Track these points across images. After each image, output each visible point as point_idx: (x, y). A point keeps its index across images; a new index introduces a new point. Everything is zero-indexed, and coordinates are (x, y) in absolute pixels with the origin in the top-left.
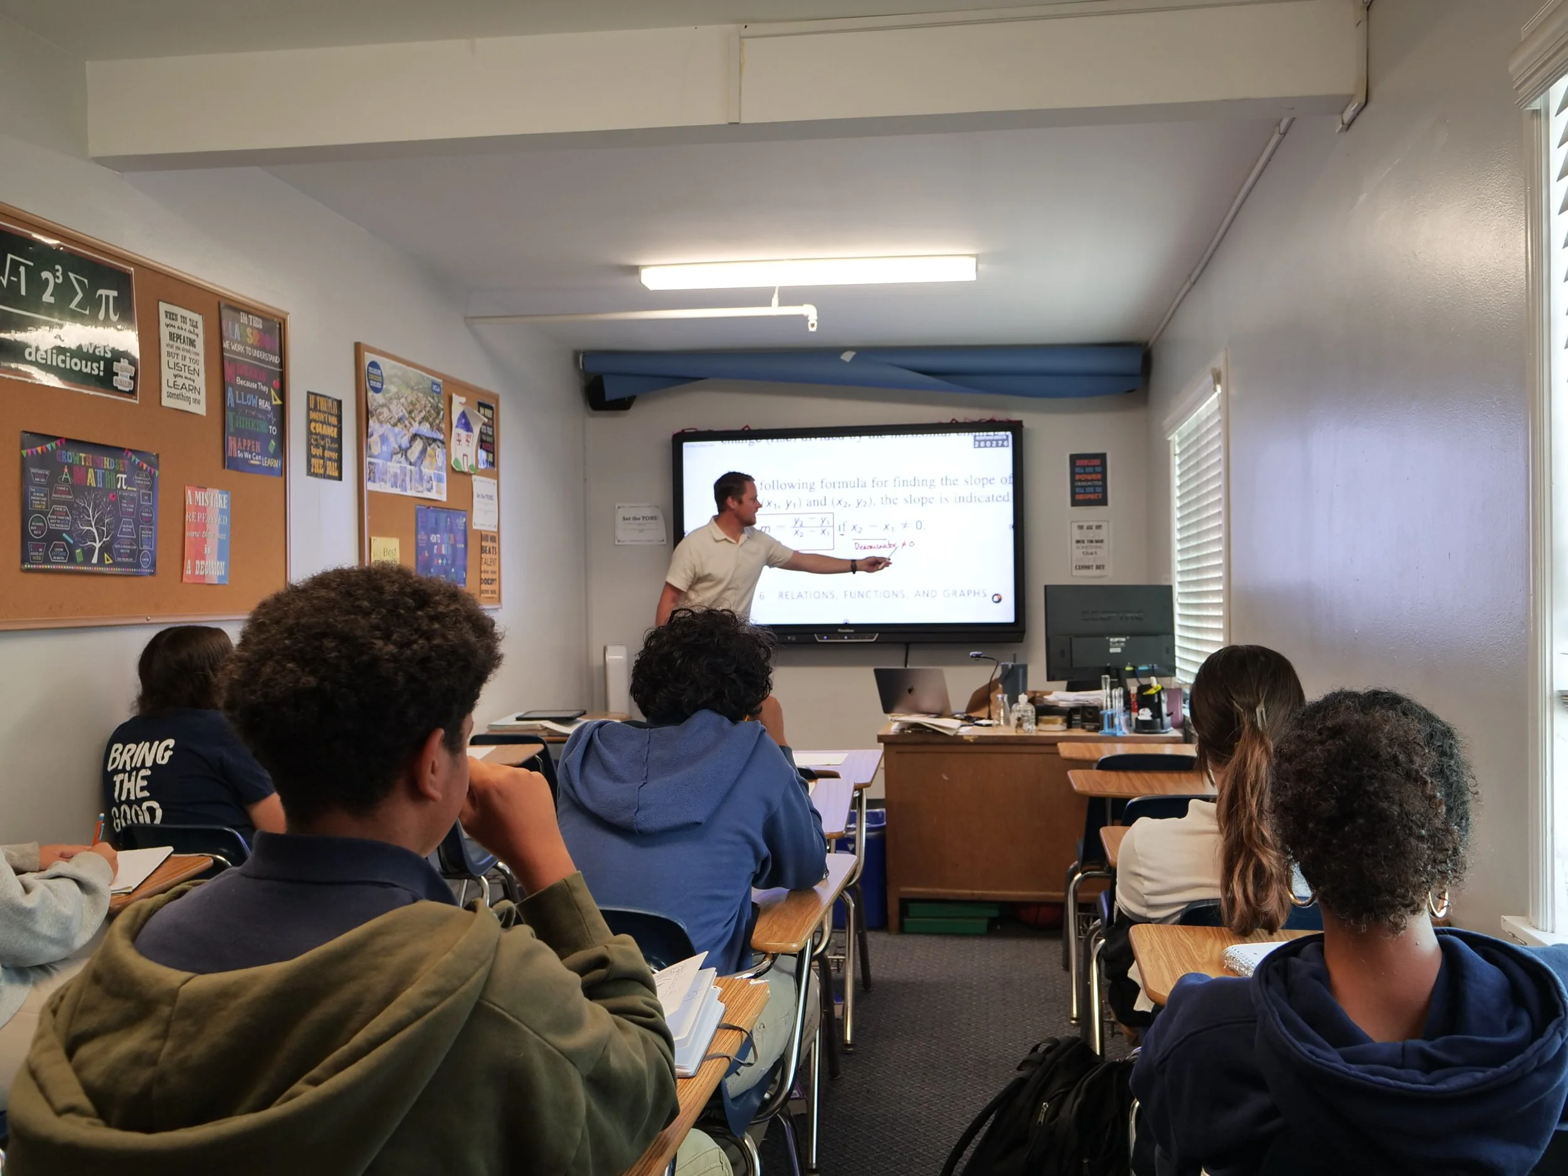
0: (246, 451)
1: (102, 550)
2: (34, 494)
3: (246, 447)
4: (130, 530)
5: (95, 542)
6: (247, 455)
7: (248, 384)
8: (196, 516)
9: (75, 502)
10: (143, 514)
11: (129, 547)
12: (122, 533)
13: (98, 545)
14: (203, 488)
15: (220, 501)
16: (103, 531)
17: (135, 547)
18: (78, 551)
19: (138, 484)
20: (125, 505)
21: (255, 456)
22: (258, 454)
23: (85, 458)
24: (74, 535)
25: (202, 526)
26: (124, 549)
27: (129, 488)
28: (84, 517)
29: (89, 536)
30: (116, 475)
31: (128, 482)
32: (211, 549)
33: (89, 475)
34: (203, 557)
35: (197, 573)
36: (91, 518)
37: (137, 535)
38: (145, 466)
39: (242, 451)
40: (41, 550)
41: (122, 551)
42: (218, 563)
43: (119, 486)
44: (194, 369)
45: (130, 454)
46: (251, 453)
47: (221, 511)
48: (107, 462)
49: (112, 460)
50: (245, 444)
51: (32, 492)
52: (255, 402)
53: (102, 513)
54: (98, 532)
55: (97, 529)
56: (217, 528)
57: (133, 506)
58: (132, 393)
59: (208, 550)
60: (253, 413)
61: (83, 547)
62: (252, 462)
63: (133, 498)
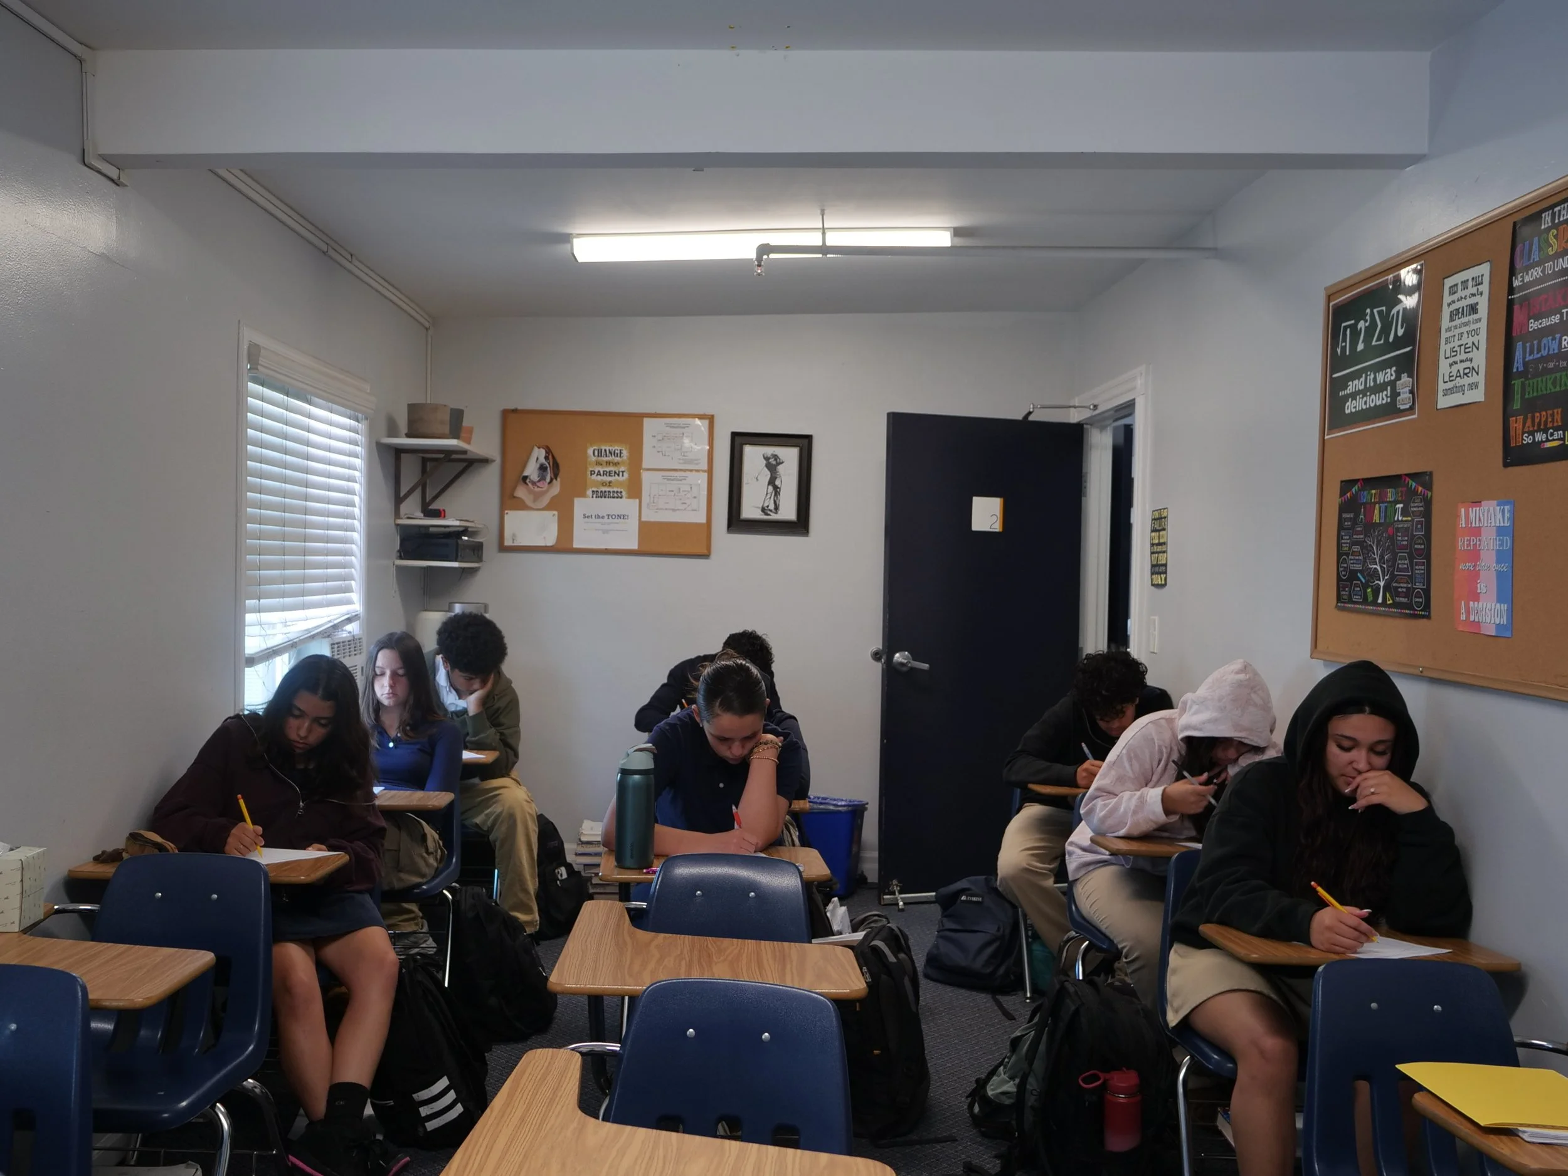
0: (1539, 430)
1: (1387, 588)
2: (1344, 538)
3: (1539, 424)
4: (1406, 566)
5: (1380, 580)
6: (1539, 437)
7: (1546, 322)
8: (1469, 541)
9: (1365, 541)
10: (1416, 546)
11: (1405, 585)
12: (1399, 570)
13: (1382, 584)
14: (1477, 503)
15: (1499, 516)
16: (1384, 568)
17: (1409, 586)
18: (1369, 590)
19: (1413, 512)
20: (1400, 538)
21: (1552, 435)
22: (1557, 429)
23: (1375, 494)
24: (1365, 574)
25: (1475, 555)
26: (1402, 587)
27: (1405, 519)
28: (1371, 555)
29: (1374, 575)
30: (1395, 506)
31: (1405, 512)
32: (1487, 584)
33: (1376, 511)
34: (1476, 597)
35: (1472, 618)
36: (1376, 556)
37: (1412, 572)
38: (1420, 489)
39: (1532, 433)
40: (1347, 589)
41: (1400, 590)
42: (1498, 605)
43: (1396, 519)
44: (1473, 343)
45: (1407, 479)
46: (1545, 431)
47: (1500, 530)
48: (1391, 494)
49: (1394, 490)
50: (1537, 420)
51: (1342, 536)
52: (1554, 346)
53: (1382, 550)
54: (1381, 568)
55: (1381, 567)
56: (1493, 556)
57: (1406, 538)
58: (1412, 408)
59: (1481, 587)
60: (1551, 365)
61: (1372, 586)
62: (1548, 445)
63: (1407, 529)
